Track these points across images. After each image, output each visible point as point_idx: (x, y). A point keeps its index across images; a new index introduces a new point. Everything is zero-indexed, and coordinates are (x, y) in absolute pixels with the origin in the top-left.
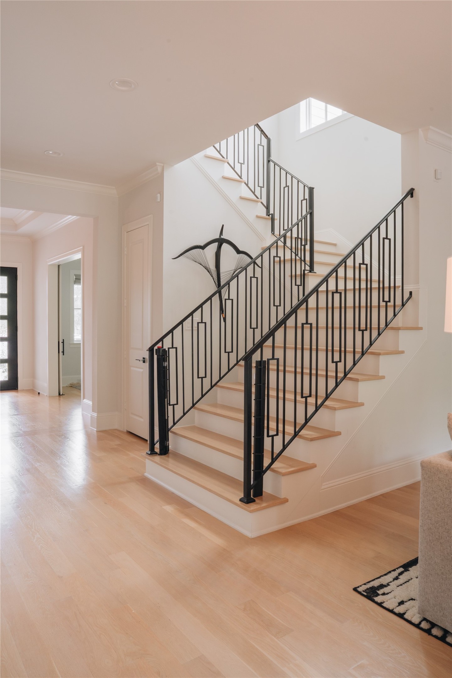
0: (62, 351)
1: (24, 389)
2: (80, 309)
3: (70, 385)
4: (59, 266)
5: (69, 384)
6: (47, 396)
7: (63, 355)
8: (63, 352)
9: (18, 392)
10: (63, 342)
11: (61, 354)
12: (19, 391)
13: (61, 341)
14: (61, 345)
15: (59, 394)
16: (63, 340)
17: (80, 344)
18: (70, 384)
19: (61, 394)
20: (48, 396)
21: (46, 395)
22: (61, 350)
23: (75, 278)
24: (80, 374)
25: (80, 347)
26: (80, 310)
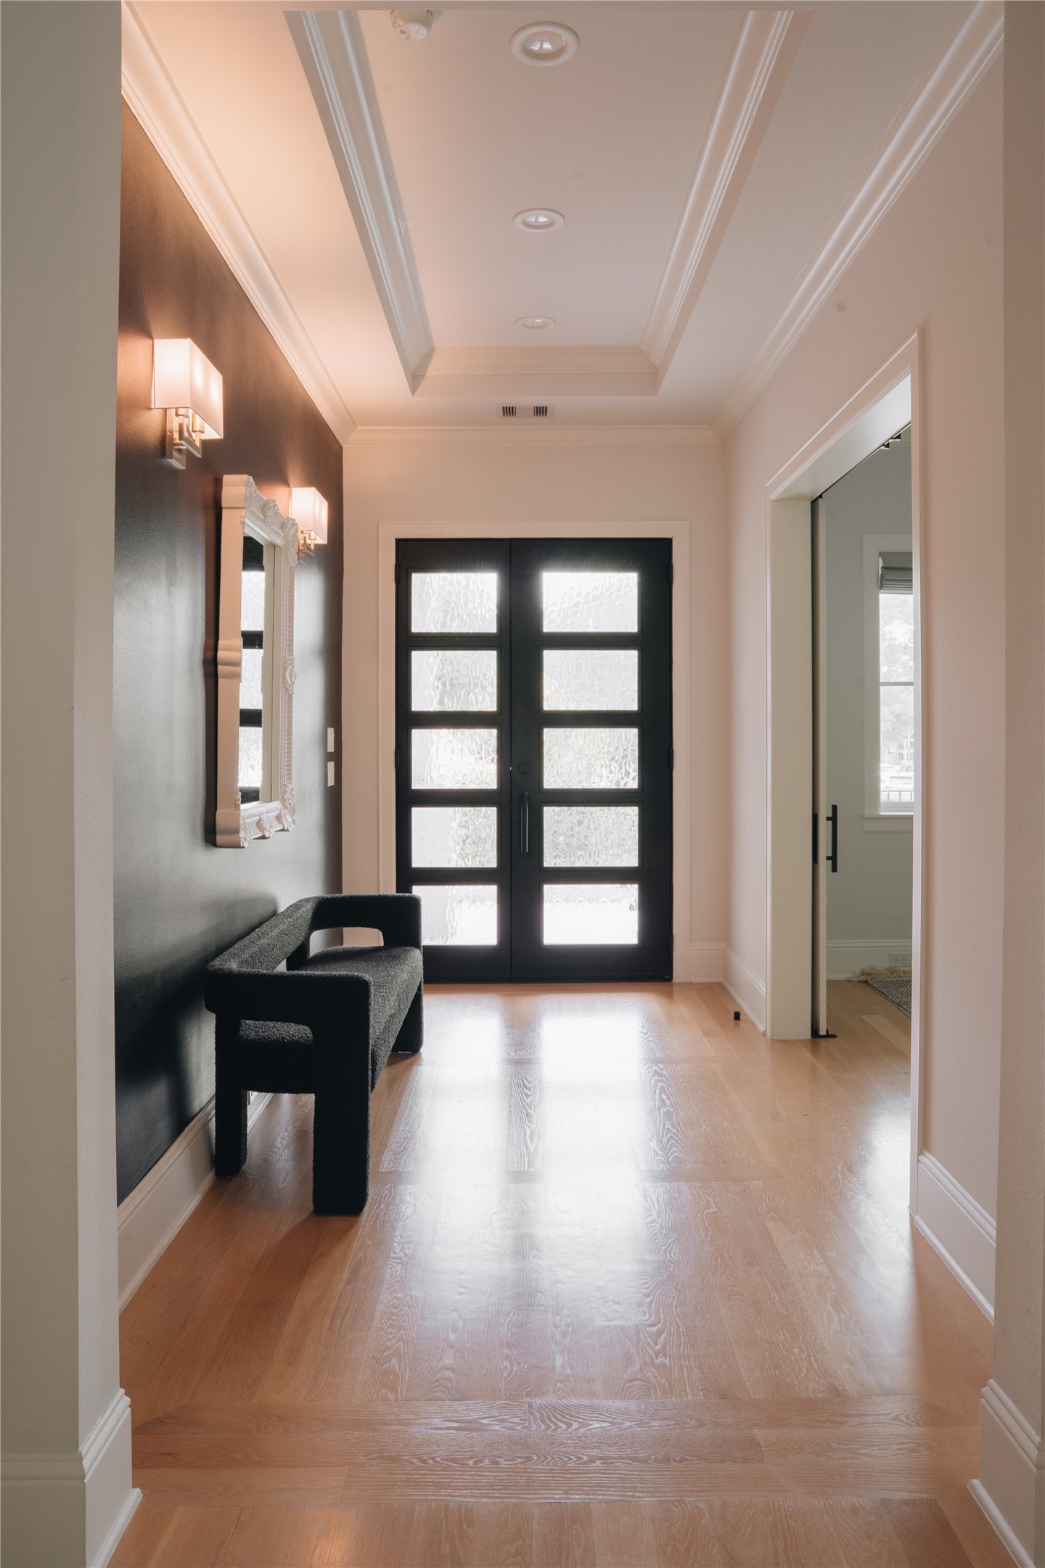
0: (830, 855)
1: (695, 980)
2: (911, 684)
3: (863, 978)
4: (814, 503)
5: (858, 972)
6: (764, 1034)
7: (834, 869)
8: (833, 858)
9: (669, 995)
10: (833, 819)
11: (824, 865)
12: (675, 988)
13: (824, 812)
14: (825, 828)
15: (815, 1033)
16: (835, 808)
17: (911, 818)
18: (863, 973)
19: (823, 1032)
20: (769, 1034)
21: (762, 1028)
22: (824, 850)
23: (881, 565)
24: (909, 936)
25: (911, 832)
26: (911, 688)
